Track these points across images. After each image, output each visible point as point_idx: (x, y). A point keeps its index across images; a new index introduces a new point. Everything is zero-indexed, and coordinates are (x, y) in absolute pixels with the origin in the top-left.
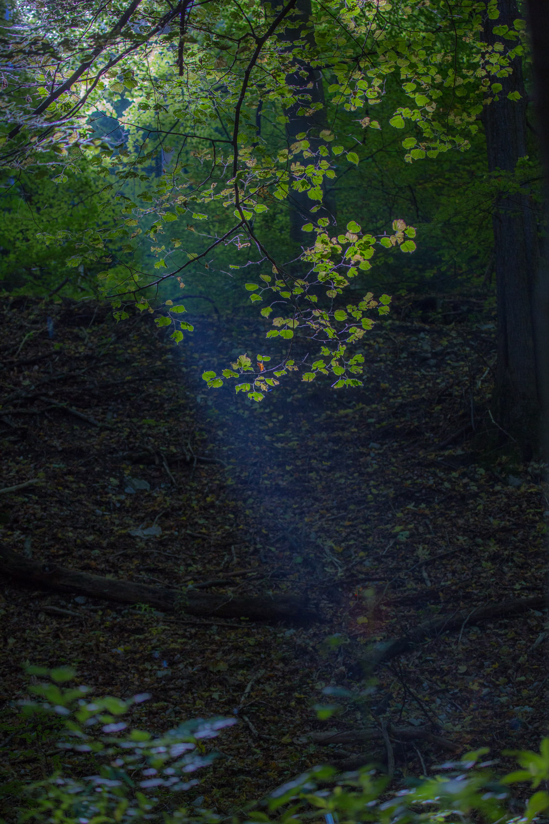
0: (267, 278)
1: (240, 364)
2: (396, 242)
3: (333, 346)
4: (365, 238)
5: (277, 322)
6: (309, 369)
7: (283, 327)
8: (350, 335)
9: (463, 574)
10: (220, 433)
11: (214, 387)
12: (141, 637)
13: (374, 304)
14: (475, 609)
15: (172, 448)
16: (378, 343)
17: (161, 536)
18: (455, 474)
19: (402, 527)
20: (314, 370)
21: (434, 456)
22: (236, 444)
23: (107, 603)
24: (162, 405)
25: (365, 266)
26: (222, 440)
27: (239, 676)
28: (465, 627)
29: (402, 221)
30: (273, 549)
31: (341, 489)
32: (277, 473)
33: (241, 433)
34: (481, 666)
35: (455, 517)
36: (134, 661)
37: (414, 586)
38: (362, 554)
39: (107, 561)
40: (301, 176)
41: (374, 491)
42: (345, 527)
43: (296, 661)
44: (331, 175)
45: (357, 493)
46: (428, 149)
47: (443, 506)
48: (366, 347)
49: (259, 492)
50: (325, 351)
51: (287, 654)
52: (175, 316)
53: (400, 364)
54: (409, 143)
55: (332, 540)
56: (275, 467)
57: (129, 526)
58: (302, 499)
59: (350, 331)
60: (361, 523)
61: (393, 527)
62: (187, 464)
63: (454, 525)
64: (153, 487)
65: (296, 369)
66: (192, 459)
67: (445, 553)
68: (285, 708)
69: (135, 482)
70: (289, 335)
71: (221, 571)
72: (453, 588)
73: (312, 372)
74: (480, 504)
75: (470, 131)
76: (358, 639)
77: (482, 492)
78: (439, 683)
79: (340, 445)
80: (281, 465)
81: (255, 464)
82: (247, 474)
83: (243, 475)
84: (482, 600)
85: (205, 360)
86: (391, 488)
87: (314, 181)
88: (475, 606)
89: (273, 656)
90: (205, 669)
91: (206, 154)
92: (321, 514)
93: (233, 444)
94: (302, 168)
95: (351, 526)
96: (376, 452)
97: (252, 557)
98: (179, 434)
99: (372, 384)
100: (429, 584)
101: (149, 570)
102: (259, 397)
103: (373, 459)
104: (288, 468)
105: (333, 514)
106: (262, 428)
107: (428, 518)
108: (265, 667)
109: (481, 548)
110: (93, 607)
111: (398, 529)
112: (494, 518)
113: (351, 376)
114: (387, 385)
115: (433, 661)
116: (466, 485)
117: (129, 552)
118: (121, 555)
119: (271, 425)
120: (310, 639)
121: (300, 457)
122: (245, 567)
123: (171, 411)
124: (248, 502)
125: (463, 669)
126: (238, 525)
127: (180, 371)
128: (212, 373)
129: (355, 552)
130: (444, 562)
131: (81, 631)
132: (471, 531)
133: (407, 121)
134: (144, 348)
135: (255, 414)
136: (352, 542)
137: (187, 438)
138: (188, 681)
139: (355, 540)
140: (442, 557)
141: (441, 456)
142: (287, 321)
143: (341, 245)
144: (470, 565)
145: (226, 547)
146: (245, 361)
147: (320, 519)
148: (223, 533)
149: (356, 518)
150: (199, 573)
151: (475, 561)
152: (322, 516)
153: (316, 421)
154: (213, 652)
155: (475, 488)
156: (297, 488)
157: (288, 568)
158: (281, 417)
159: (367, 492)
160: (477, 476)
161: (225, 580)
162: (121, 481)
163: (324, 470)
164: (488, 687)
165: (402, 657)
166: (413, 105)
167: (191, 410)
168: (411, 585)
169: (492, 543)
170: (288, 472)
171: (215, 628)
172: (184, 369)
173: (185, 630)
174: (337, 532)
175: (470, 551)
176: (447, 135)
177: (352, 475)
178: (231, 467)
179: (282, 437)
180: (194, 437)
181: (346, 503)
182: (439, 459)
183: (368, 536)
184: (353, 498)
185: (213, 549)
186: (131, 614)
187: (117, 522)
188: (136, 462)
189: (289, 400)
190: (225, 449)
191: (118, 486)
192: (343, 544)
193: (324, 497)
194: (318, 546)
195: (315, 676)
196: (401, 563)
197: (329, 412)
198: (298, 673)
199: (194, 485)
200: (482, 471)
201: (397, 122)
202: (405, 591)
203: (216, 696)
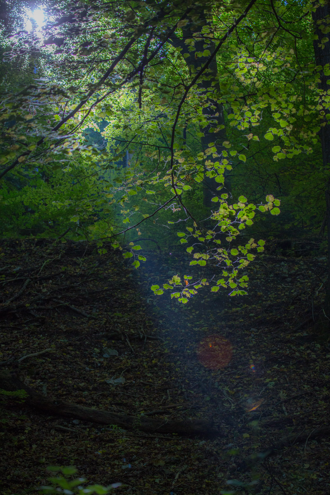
0: (190, 229)
1: (174, 281)
2: (268, 209)
3: (230, 270)
4: (250, 206)
5: (196, 256)
6: (215, 284)
7: (200, 258)
8: (240, 264)
9: (307, 408)
10: (161, 321)
11: (158, 294)
12: (113, 444)
13: (254, 245)
14: (314, 430)
15: (132, 331)
16: (256, 268)
17: (125, 384)
18: (302, 348)
19: (270, 379)
20: (218, 285)
21: (289, 336)
22: (170, 328)
23: (92, 424)
24: (126, 304)
25: (250, 223)
26: (162, 325)
27: (172, 469)
28: (308, 440)
29: (272, 196)
30: (192, 392)
31: (234, 356)
32: (195, 346)
33: (173, 322)
34: (318, 464)
35: (303, 373)
36: (108, 459)
37: (278, 415)
38: (246, 395)
39: (92, 398)
40: (211, 169)
41: (253, 357)
42: (236, 379)
43: (206, 460)
44: (230, 168)
45: (243, 358)
46: (287, 152)
47: (295, 367)
48: (249, 271)
49: (184, 357)
50: (225, 274)
51: (200, 456)
52: (134, 251)
53: (269, 281)
54: (276, 149)
55: (228, 387)
56: (194, 343)
57: (106, 378)
58: (210, 362)
59: (240, 261)
60: (246, 377)
61: (265, 379)
62: (140, 340)
63: (302, 378)
64: (120, 354)
65: (208, 284)
66: (144, 337)
67: (296, 395)
68: (199, 489)
69: (110, 351)
70: (203, 263)
71: (161, 405)
72: (301, 416)
73: (217, 286)
74: (317, 366)
75: (312, 142)
76: (244, 447)
77: (319, 358)
78: (292, 474)
79: (233, 329)
80: (197, 341)
81: (181, 341)
82: (177, 346)
83: (174, 347)
84: (319, 424)
85: (152, 277)
86: (263, 355)
87: (219, 172)
88: (315, 428)
89: (192, 457)
90: (151, 465)
91: (154, 156)
92: (221, 371)
93: (168, 328)
94: (212, 164)
95: (239, 378)
96: (255, 334)
97: (179, 397)
98: (136, 322)
99: (253, 293)
100: (286, 414)
101: (117, 404)
102: (185, 301)
103: (253, 338)
104: (201, 343)
105: (229, 371)
106: (186, 319)
107: (286, 374)
108: (187, 464)
109: (318, 393)
110: (84, 426)
111: (268, 380)
112: (326, 374)
113: (240, 288)
114: (261, 293)
115: (289, 461)
116: (309, 354)
117: (105, 393)
118: (101, 395)
119: (191, 317)
120: (214, 447)
121: (209, 336)
122: (175, 403)
123: (132, 308)
124: (177, 364)
125: (307, 466)
126: (171, 377)
127: (137, 284)
128: (157, 286)
129: (242, 394)
130: (296, 401)
131: (76, 441)
132: (312, 382)
133: (275, 136)
134: (115, 270)
135: (182, 310)
136: (240, 388)
137: (141, 325)
138: (141, 472)
139: (242, 387)
140: (295, 398)
141: (294, 337)
142: (202, 255)
143: (235, 210)
144: (312, 403)
145: (164, 390)
146: (177, 279)
147: (221, 374)
148: (162, 382)
149: (242, 374)
150: (147, 406)
151: (314, 400)
152: (222, 372)
153: (218, 314)
154: (156, 454)
155: (314, 356)
156: (207, 355)
157: (201, 403)
158: (197, 312)
159: (249, 358)
160: (315, 349)
161: (163, 411)
162: (101, 350)
163: (223, 344)
164: (322, 477)
165: (270, 458)
166: (278, 126)
167: (143, 307)
168: (276, 414)
169: (324, 389)
170: (202, 345)
171: (157, 439)
172: (139, 283)
173: (139, 441)
174: (231, 382)
175: (311, 394)
176: (299, 144)
177: (240, 347)
178: (167, 342)
179: (198, 324)
180: (145, 324)
181: (236, 364)
182: (293, 338)
183: (250, 385)
184: (241, 362)
185: (156, 391)
186: (107, 431)
187: (98, 375)
188: (110, 338)
189: (202, 302)
190: (164, 331)
191: (99, 353)
192: (234, 389)
193: (223, 361)
194: (219, 391)
195: (217, 469)
196: (270, 401)
197: (226, 310)
198: (207, 467)
199: (145, 353)
200: (319, 346)
201: (269, 137)
202: (272, 418)
203: (157, 481)
